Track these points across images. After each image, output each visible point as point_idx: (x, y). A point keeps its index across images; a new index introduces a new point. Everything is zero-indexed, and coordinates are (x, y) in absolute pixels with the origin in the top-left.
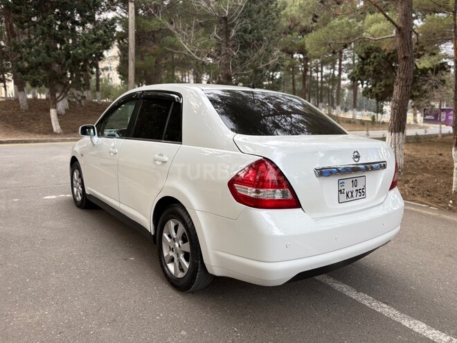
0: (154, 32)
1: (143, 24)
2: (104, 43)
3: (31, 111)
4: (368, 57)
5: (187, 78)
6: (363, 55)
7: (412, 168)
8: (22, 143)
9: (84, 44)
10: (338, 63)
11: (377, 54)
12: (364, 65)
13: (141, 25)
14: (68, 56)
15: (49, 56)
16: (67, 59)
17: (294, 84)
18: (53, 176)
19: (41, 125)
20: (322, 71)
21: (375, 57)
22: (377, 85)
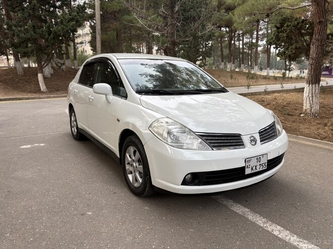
0: (115, 12)
1: (107, 6)
2: (77, 21)
3: (25, 75)
4: (282, 26)
5: (141, 48)
6: (278, 25)
7: (325, 113)
8: (16, 100)
9: (62, 22)
10: (255, 33)
11: (289, 24)
12: (279, 33)
13: (105, 7)
14: (50, 33)
15: (35, 33)
16: (49, 35)
17: (222, 51)
18: (33, 127)
19: (32, 87)
20: (243, 40)
21: (288, 26)
22: (290, 48)
